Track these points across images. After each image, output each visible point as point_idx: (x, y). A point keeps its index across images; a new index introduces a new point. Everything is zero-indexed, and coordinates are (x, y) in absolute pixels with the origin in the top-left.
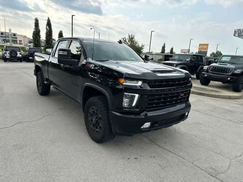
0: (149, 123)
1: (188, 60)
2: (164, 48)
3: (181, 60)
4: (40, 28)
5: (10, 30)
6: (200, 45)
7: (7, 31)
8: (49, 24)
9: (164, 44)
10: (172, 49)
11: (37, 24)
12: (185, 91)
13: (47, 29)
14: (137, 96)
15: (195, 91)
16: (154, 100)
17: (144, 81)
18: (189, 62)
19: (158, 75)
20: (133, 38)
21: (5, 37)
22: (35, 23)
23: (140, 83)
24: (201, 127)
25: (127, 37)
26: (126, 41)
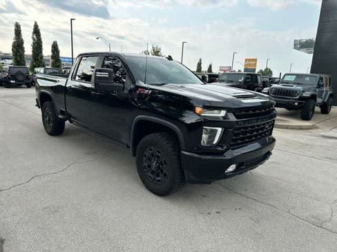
0: (234, 165)
1: (240, 80)
2: (199, 65)
3: (232, 82)
4: (23, 38)
8: (36, 31)
9: (200, 60)
10: (211, 66)
11: (18, 32)
12: (270, 122)
13: (34, 39)
14: (220, 130)
16: (239, 134)
17: (229, 110)
18: (242, 84)
19: (242, 101)
20: (158, 52)
22: (16, 30)
23: (223, 113)
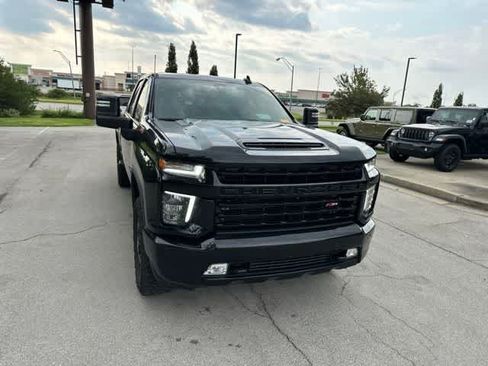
0: (225, 266)
1: (469, 122)
5: (139, 68)
7: (136, 71)
8: (193, 54)
13: (190, 64)
14: (193, 199)
21: (132, 81)
23: (198, 171)
25: (350, 73)
26: (347, 81)
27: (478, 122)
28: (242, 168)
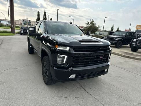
0: (75, 75)
2: (113, 27)
3: (119, 35)
4: (40, 17)
5: (27, 18)
6: (137, 26)
8: (45, 14)
9: (113, 25)
10: (118, 28)
11: (39, 15)
12: (104, 55)
13: (44, 17)
14: (66, 57)
15: (126, 55)
18: (125, 36)
19: (81, 43)
20: (93, 22)
21: (25, 22)
23: (68, 49)
24: (120, 80)
25: (89, 21)
26: (88, 23)
27: (126, 35)
28: (80, 48)
